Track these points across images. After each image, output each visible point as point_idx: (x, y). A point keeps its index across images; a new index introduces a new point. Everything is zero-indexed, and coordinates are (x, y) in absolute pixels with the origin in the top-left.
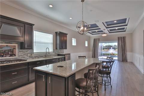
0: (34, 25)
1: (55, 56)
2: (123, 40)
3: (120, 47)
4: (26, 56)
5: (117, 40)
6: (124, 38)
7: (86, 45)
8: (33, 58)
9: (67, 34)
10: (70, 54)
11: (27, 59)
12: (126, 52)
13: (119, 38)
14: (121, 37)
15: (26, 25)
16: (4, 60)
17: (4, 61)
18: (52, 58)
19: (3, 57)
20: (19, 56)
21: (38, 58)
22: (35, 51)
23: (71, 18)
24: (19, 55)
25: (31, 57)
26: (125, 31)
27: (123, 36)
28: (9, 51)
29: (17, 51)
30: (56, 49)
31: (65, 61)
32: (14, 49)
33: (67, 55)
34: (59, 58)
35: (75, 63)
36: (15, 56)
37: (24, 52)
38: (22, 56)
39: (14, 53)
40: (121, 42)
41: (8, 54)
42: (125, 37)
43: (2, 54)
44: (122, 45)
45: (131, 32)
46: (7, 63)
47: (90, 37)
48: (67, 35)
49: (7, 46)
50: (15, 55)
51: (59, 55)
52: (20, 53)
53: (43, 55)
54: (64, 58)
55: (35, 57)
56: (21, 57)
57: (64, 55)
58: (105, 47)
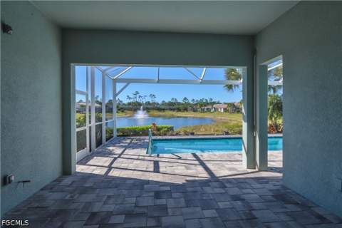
58: (127, 107)
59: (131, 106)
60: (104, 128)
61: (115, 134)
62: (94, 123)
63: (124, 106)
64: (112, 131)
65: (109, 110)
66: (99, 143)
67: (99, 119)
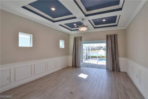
2: (113, 39)
3: (109, 49)
5: (106, 39)
6: (115, 36)
12: (118, 57)
13: (107, 36)
14: (111, 36)
40: (110, 42)
42: (117, 35)
44: (112, 46)
45: (125, 28)
47: (69, 35)
59: (98, 48)
60: (88, 55)
61: (90, 57)
62: (86, 54)
63: (95, 48)
64: (89, 56)
65: (89, 50)
66: (87, 59)
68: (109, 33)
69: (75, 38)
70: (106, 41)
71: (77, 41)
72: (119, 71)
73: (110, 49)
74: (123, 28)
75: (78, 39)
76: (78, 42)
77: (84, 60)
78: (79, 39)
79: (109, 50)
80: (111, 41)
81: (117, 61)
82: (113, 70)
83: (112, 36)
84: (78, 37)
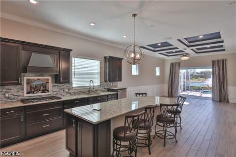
0: (71, 50)
1: (103, 92)
2: (221, 65)
4: (62, 92)
5: (212, 65)
6: (224, 62)
7: (158, 74)
8: (71, 95)
9: (122, 59)
10: (126, 89)
11: (64, 96)
12: (227, 85)
13: (214, 62)
14: (218, 61)
15: (61, 51)
16: (35, 97)
17: (34, 99)
18: (98, 95)
19: (34, 93)
20: (53, 92)
21: (79, 94)
22: (74, 85)
23: (125, 37)
24: (54, 90)
25: (69, 93)
26: (224, 50)
27: (221, 58)
28: (41, 85)
29: (51, 85)
30: (106, 81)
31: (117, 99)
32: (47, 83)
33: (120, 91)
34: (108, 95)
35: (137, 102)
36: (48, 92)
37: (60, 87)
38: (57, 91)
39: (47, 89)
41: (40, 90)
42: (226, 60)
43: (33, 90)
44: (219, 73)
46: (37, 101)
48: (122, 61)
49: (38, 79)
50: (47, 90)
51: (109, 90)
52: (54, 88)
53: (85, 90)
54: (116, 95)
55: (75, 94)
56: (56, 93)
57: (117, 91)
58: (200, 74)
60: (186, 86)
64: (188, 87)
67: (184, 82)
68: (216, 58)
69: (172, 65)
70: (211, 67)
71: (175, 67)
72: (228, 102)
73: (217, 77)
74: (233, 52)
75: (175, 65)
76: (175, 69)
77: (180, 91)
78: (177, 65)
79: (215, 78)
80: (219, 68)
81: (226, 91)
82: (220, 101)
83: (220, 62)
84: (176, 63)
